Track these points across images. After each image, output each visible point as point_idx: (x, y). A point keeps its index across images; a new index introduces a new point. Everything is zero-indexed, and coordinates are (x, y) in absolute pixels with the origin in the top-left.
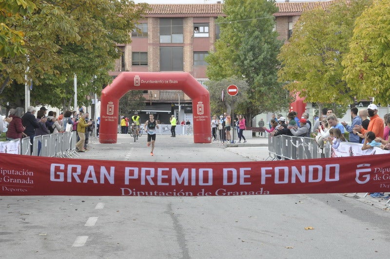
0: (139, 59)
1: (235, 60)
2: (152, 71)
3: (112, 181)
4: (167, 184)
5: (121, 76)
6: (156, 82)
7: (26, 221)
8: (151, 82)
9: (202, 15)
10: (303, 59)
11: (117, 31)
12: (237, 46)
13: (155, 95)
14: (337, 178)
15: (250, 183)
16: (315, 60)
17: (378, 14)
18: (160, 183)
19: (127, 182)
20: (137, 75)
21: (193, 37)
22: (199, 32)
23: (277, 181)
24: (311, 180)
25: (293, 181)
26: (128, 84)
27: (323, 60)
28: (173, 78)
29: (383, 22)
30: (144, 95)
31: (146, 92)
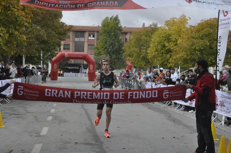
0: (66, 47)
1: (105, 49)
2: (71, 52)
3: (69, 97)
4: (92, 98)
5: (60, 54)
6: (74, 56)
7: (27, 110)
8: (72, 56)
9: (92, 31)
10: (133, 49)
11: (60, 36)
12: (106, 43)
13: (72, 61)
14: (157, 96)
15: (124, 98)
16: (137, 50)
17: (161, 34)
18: (88, 98)
19: (75, 97)
20: (66, 53)
21: (88, 39)
22: (91, 37)
23: (134, 97)
24: (147, 97)
25: (140, 97)
26: (63, 57)
27: (140, 50)
28: (81, 55)
29: (163, 37)
30: (68, 61)
31: (69, 60)
